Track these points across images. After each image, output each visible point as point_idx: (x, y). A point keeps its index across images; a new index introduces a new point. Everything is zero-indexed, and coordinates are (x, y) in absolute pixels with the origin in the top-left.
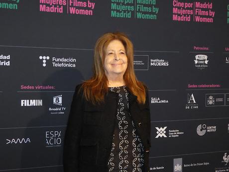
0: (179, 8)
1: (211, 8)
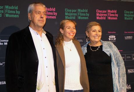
0: (100, 13)
1: (116, 12)
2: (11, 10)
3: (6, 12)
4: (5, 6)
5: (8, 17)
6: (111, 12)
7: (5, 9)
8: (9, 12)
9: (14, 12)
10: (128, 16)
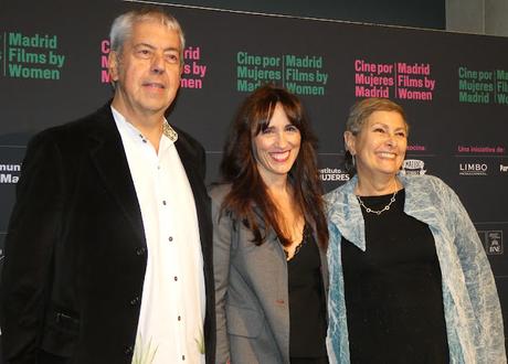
1: (428, 73)
2: (29, 50)
3: (11, 59)
4: (8, 36)
5: (18, 75)
6: (410, 70)
7: (8, 46)
8: (23, 57)
9: (42, 59)
10: (472, 88)
